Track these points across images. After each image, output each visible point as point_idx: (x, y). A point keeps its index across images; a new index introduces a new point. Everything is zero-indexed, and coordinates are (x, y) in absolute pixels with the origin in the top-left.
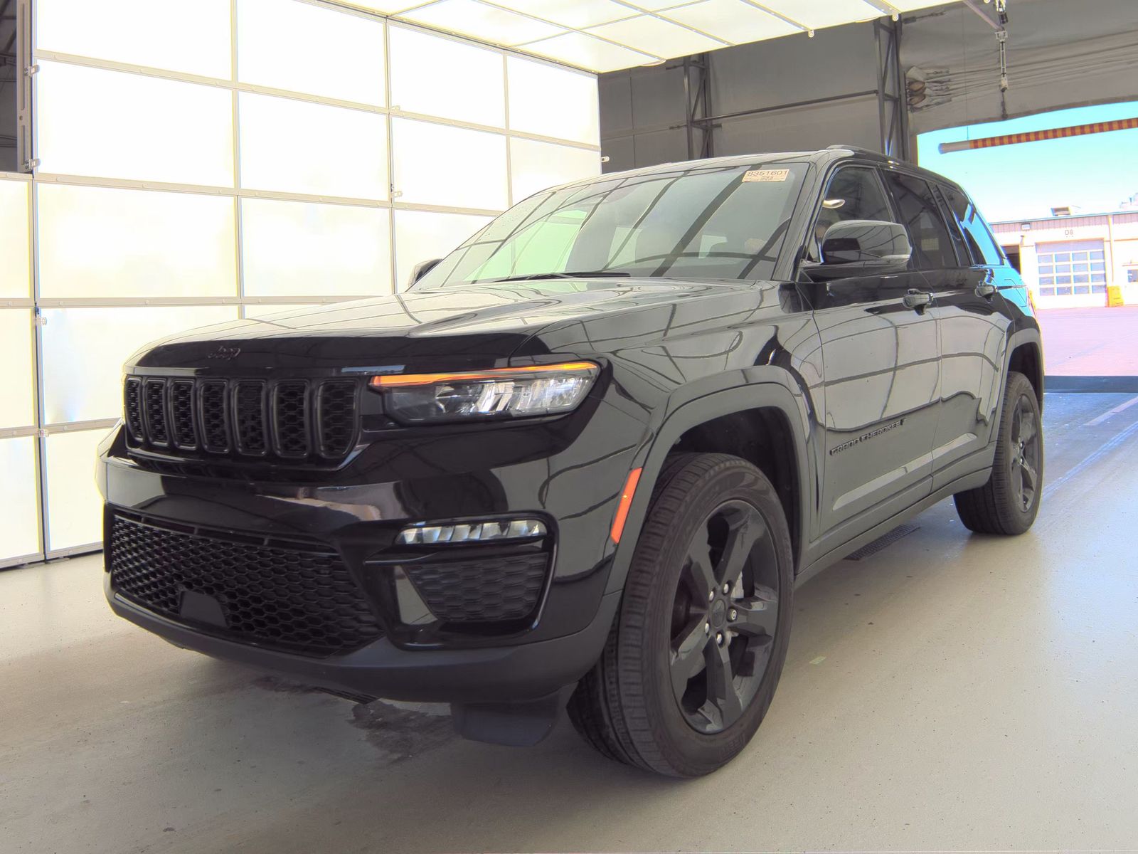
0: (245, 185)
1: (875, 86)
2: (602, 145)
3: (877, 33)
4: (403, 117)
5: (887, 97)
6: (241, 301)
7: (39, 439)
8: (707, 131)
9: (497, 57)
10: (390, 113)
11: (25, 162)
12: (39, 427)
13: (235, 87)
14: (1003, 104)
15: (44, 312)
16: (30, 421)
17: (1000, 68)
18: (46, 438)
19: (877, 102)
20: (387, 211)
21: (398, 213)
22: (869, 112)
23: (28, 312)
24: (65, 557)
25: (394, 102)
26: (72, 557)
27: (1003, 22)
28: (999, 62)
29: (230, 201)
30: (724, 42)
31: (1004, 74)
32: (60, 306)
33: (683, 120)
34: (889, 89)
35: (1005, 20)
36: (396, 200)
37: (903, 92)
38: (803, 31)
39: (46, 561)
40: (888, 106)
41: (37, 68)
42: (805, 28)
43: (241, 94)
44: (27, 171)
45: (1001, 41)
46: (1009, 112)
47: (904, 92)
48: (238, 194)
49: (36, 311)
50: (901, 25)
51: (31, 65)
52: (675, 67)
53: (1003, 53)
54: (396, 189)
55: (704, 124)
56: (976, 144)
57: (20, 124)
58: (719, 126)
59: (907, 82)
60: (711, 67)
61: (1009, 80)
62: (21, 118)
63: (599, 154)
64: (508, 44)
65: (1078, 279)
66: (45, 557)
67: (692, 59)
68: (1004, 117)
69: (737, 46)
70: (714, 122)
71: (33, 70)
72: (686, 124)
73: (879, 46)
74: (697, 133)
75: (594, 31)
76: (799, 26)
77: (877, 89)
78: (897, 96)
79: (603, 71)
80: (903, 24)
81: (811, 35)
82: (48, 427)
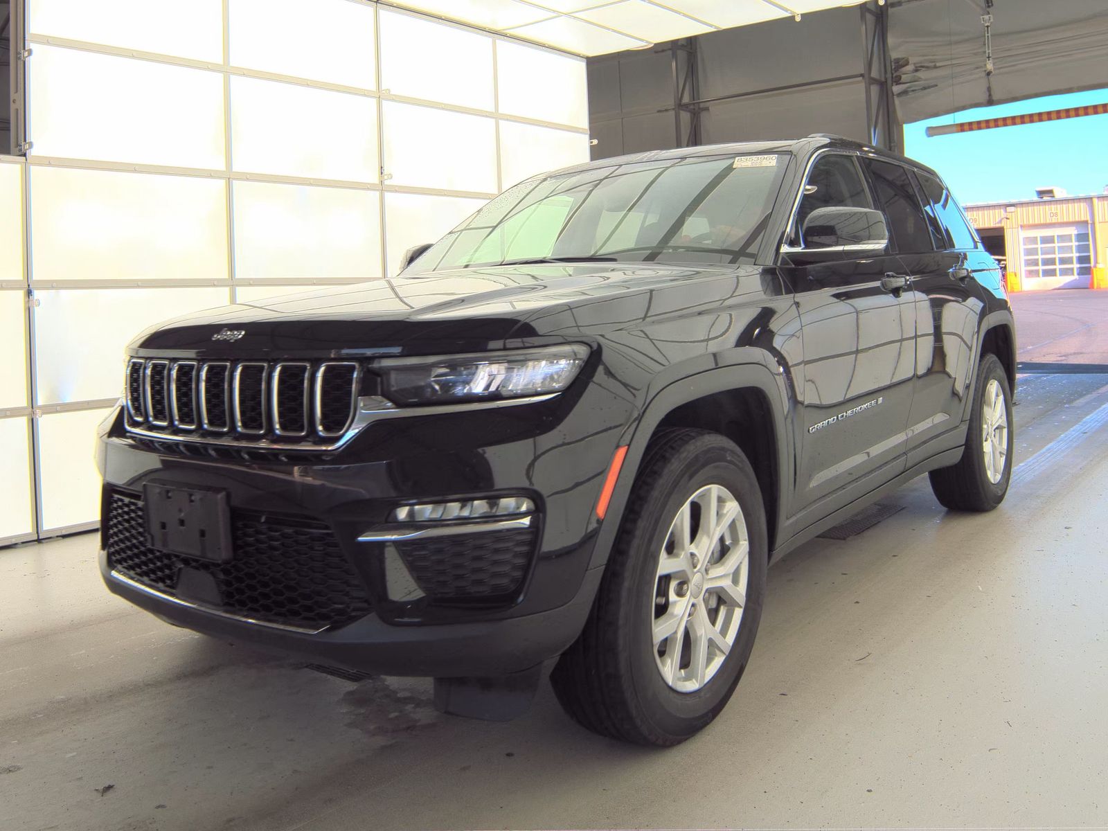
0: (236, 168)
1: (861, 69)
2: (590, 128)
3: (863, 17)
4: (393, 100)
5: (873, 81)
6: (232, 283)
7: (32, 420)
8: (694, 114)
9: (486, 41)
10: (380, 96)
11: (18, 145)
12: (32, 407)
13: (226, 70)
14: (989, 89)
15: (37, 294)
16: (23, 402)
17: (985, 52)
18: (39, 419)
19: (863, 85)
20: (378, 193)
21: (388, 195)
22: (855, 95)
23: (21, 294)
24: (57, 536)
25: (384, 87)
26: (64, 536)
27: (989, 7)
28: (985, 45)
29: (222, 183)
30: (711, 26)
31: (989, 57)
32: (52, 288)
33: (671, 102)
34: (874, 74)
35: (990, 4)
36: (387, 182)
37: (889, 75)
38: (790, 15)
39: (39, 541)
40: (875, 89)
41: (30, 52)
42: (792, 12)
43: (233, 77)
44: (20, 153)
45: (986, 25)
46: (995, 98)
47: (891, 76)
48: (230, 177)
49: (29, 293)
50: (887, 10)
51: (24, 49)
52: (663, 51)
53: (988, 36)
54: (385, 172)
55: (692, 107)
56: (962, 127)
57: (13, 107)
58: (707, 109)
59: (893, 67)
60: (698, 50)
61: (994, 64)
62: (14, 101)
63: (587, 137)
64: (499, 27)
65: (1062, 261)
66: (38, 536)
67: (680, 43)
68: (990, 102)
69: (724, 30)
70: (702, 105)
71: (26, 54)
72: (673, 107)
73: (865, 29)
74: (685, 117)
75: (582, 15)
76: (786, 10)
77: (863, 72)
78: (883, 80)
79: (591, 54)
80: (889, 9)
81: (798, 19)
82: (40, 407)
